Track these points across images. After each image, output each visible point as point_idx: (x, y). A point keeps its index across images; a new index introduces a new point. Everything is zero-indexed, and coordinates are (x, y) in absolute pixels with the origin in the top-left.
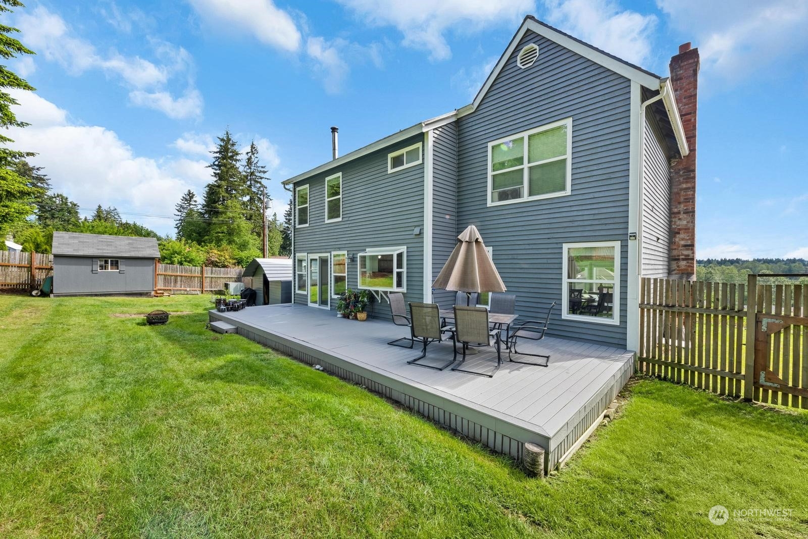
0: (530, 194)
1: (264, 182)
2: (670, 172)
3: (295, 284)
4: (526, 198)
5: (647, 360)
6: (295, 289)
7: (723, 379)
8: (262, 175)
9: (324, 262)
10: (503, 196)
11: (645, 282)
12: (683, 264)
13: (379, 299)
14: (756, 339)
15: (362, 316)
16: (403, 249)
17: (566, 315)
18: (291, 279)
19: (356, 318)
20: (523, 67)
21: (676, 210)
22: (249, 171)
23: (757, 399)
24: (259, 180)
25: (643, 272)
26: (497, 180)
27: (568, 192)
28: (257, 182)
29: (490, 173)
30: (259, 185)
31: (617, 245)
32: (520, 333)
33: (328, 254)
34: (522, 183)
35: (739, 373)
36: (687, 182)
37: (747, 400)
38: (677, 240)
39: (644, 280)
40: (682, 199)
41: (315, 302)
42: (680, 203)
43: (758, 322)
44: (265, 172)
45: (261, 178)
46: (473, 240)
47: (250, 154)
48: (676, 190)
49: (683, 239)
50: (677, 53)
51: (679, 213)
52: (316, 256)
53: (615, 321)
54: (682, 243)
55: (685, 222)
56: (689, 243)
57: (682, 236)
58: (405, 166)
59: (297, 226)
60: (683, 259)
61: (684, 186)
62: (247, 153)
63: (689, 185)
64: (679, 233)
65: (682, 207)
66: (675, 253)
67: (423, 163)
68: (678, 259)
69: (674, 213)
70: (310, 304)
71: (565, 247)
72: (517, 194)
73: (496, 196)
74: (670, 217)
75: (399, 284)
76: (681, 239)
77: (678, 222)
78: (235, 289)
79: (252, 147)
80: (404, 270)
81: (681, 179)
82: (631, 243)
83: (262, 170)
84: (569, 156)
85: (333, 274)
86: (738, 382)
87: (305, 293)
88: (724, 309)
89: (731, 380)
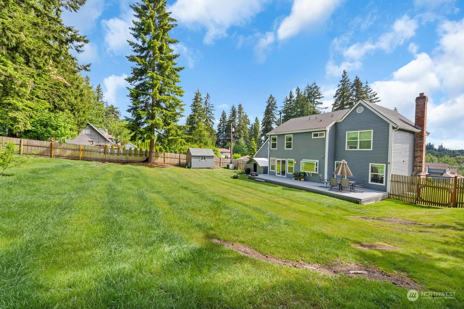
0: (360, 148)
1: (212, 112)
2: (415, 137)
3: (269, 168)
4: (358, 149)
5: (392, 195)
6: (269, 169)
7: (410, 199)
8: (212, 108)
9: (284, 162)
10: (351, 148)
11: (392, 175)
12: (418, 168)
13: (308, 175)
14: (418, 190)
15: (302, 179)
16: (318, 161)
17: (370, 182)
18: (268, 165)
19: (301, 180)
20: (358, 113)
21: (416, 150)
22: (206, 107)
23: (417, 203)
24: (211, 111)
25: (392, 172)
26: (349, 142)
27: (371, 149)
28: (209, 112)
29: (347, 141)
30: (210, 113)
31: (385, 165)
32: (356, 186)
33: (286, 160)
34: (357, 145)
35: (414, 197)
36: (420, 141)
37: (415, 203)
38: (416, 160)
39: (392, 174)
40: (419, 146)
41: (279, 174)
42: (418, 147)
43: (418, 186)
44: (213, 107)
45: (211, 110)
46: (344, 163)
47: (206, 99)
48: (416, 143)
49: (419, 160)
50: (419, 96)
51: (417, 151)
52: (280, 159)
53: (384, 184)
54: (418, 161)
55: (419, 154)
56: (421, 161)
57: (418, 158)
58: (319, 137)
59: (271, 149)
60: (419, 166)
61: (420, 142)
62: (205, 98)
63: (421, 142)
64: (417, 157)
65: (419, 149)
66: (416, 164)
67: (325, 137)
68: (417, 166)
69: (416, 151)
70: (277, 175)
71: (370, 164)
72: (355, 148)
73: (349, 147)
74: (414, 152)
75: (316, 171)
76: (418, 160)
77: (417, 154)
78: (232, 166)
79: (208, 95)
80: (318, 167)
81: (419, 139)
82: (388, 165)
83: (212, 106)
84: (372, 140)
85: (288, 166)
86: (413, 200)
87: (275, 171)
88: (411, 182)
89: (412, 199)
